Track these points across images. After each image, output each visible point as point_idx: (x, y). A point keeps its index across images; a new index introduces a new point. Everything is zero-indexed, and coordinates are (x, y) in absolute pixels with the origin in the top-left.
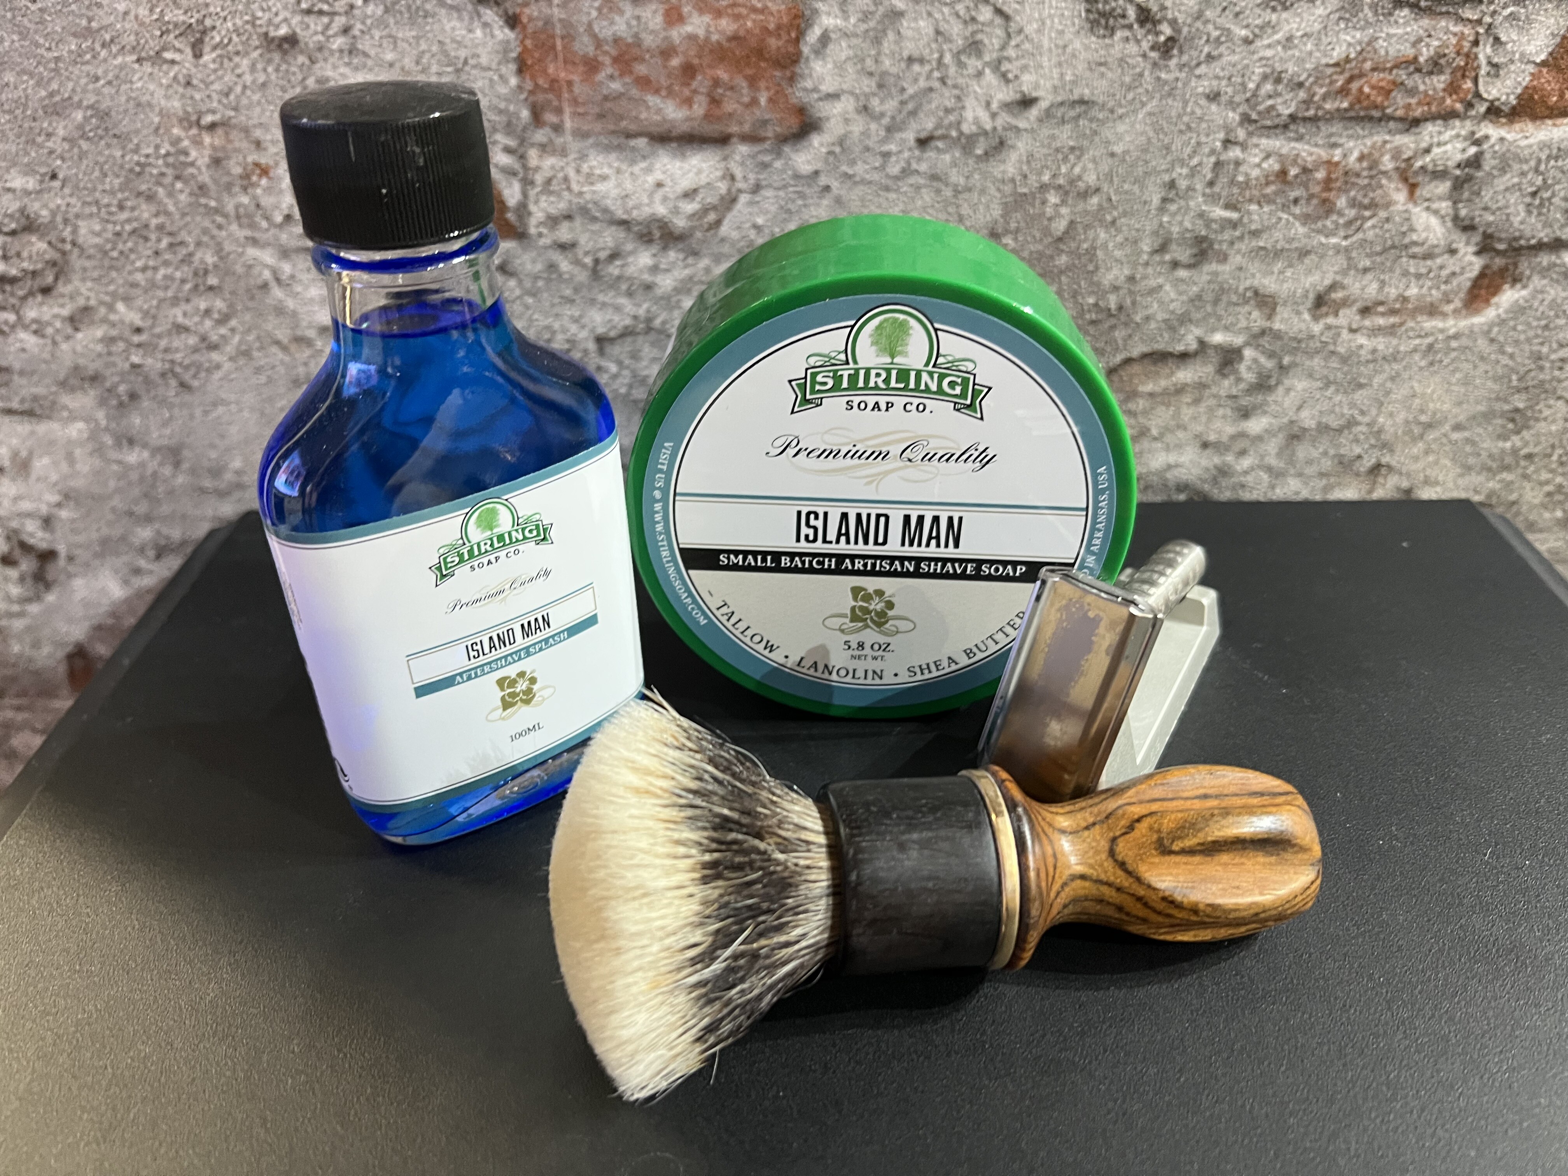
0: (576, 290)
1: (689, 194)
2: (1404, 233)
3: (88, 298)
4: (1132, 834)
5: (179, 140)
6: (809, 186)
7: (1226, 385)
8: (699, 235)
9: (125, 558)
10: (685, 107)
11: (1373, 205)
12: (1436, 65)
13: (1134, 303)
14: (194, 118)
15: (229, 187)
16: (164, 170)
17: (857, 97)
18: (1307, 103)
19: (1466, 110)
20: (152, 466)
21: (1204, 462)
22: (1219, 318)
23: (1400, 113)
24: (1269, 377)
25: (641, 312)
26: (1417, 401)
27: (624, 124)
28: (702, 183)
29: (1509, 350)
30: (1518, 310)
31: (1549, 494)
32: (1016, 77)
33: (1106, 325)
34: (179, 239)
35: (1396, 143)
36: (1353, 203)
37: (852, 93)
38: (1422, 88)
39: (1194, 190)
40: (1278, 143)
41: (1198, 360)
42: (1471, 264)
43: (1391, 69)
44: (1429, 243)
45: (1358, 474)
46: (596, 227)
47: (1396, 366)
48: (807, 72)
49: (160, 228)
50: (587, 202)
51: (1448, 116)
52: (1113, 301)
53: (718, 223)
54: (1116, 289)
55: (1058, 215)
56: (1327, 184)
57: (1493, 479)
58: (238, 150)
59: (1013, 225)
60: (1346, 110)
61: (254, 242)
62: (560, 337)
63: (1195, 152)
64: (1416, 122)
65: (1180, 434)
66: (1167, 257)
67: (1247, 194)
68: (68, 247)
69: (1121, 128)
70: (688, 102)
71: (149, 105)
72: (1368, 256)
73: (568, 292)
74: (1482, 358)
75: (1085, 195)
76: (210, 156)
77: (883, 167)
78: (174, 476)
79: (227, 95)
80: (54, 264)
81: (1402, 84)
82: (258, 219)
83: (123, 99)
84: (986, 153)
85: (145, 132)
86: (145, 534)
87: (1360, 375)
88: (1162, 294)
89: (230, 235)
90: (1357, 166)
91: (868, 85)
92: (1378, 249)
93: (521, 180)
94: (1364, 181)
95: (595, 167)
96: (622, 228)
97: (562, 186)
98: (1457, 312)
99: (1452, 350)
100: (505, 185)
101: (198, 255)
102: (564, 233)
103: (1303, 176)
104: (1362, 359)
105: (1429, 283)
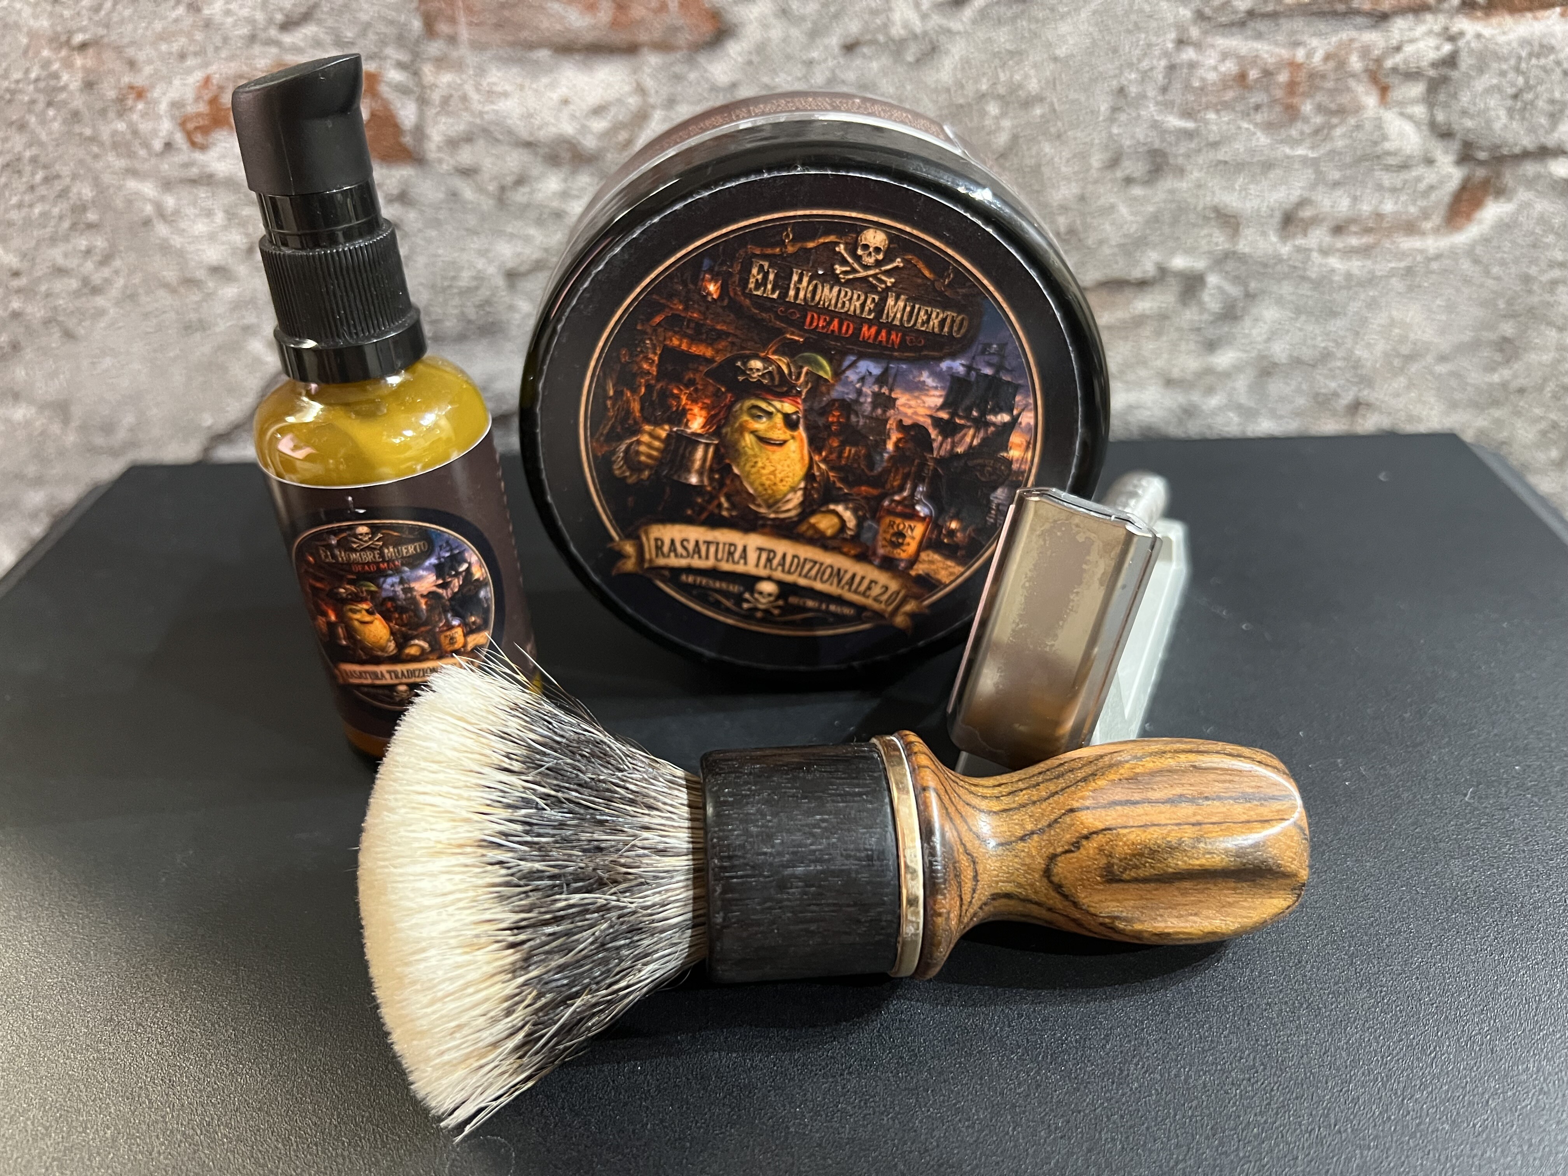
0: (482, 220)
1: (598, 111)
2: (1375, 143)
5: (49, 63)
7: (1190, 315)
8: (607, 155)
10: (589, 13)
11: (1342, 112)
13: (1085, 225)
14: (63, 38)
15: (103, 112)
16: (36, 96)
20: (39, 424)
21: (1168, 402)
22: (1178, 240)
23: (1366, 6)
24: (1234, 306)
25: (553, 244)
26: (1396, 331)
27: (525, 34)
28: (611, 99)
29: (1495, 270)
30: (1504, 227)
31: (1543, 433)
34: (53, 172)
35: (1364, 41)
36: (1320, 109)
39: (1146, 97)
40: (1235, 43)
41: (1158, 287)
42: (1450, 176)
44: (1403, 153)
45: (1335, 412)
46: (501, 149)
47: (1373, 293)
49: (34, 160)
50: (490, 123)
51: (1420, 9)
54: (1064, 209)
55: (999, 129)
56: (1292, 87)
57: (1480, 416)
58: (111, 72)
60: (1308, 4)
61: (132, 172)
62: (466, 274)
63: (1144, 54)
64: (1384, 17)
65: (1143, 373)
66: (1119, 174)
67: (1204, 100)
69: (1064, 28)
70: (592, 8)
71: (17, 25)
72: (1338, 168)
73: (472, 222)
74: (1466, 281)
75: (1027, 103)
76: (82, 80)
77: (806, 78)
78: (63, 434)
79: (97, 11)
82: (136, 146)
84: (918, 61)
85: (13, 56)
87: (1333, 302)
88: (1115, 215)
89: (108, 166)
90: (1323, 68)
92: (1348, 159)
93: (417, 100)
94: (1330, 85)
95: (495, 84)
96: (526, 151)
97: (461, 106)
98: (1436, 231)
99: (1432, 272)
100: (399, 105)
101: (75, 190)
102: (466, 156)
103: (1265, 80)
104: (1336, 286)
105: (1405, 198)
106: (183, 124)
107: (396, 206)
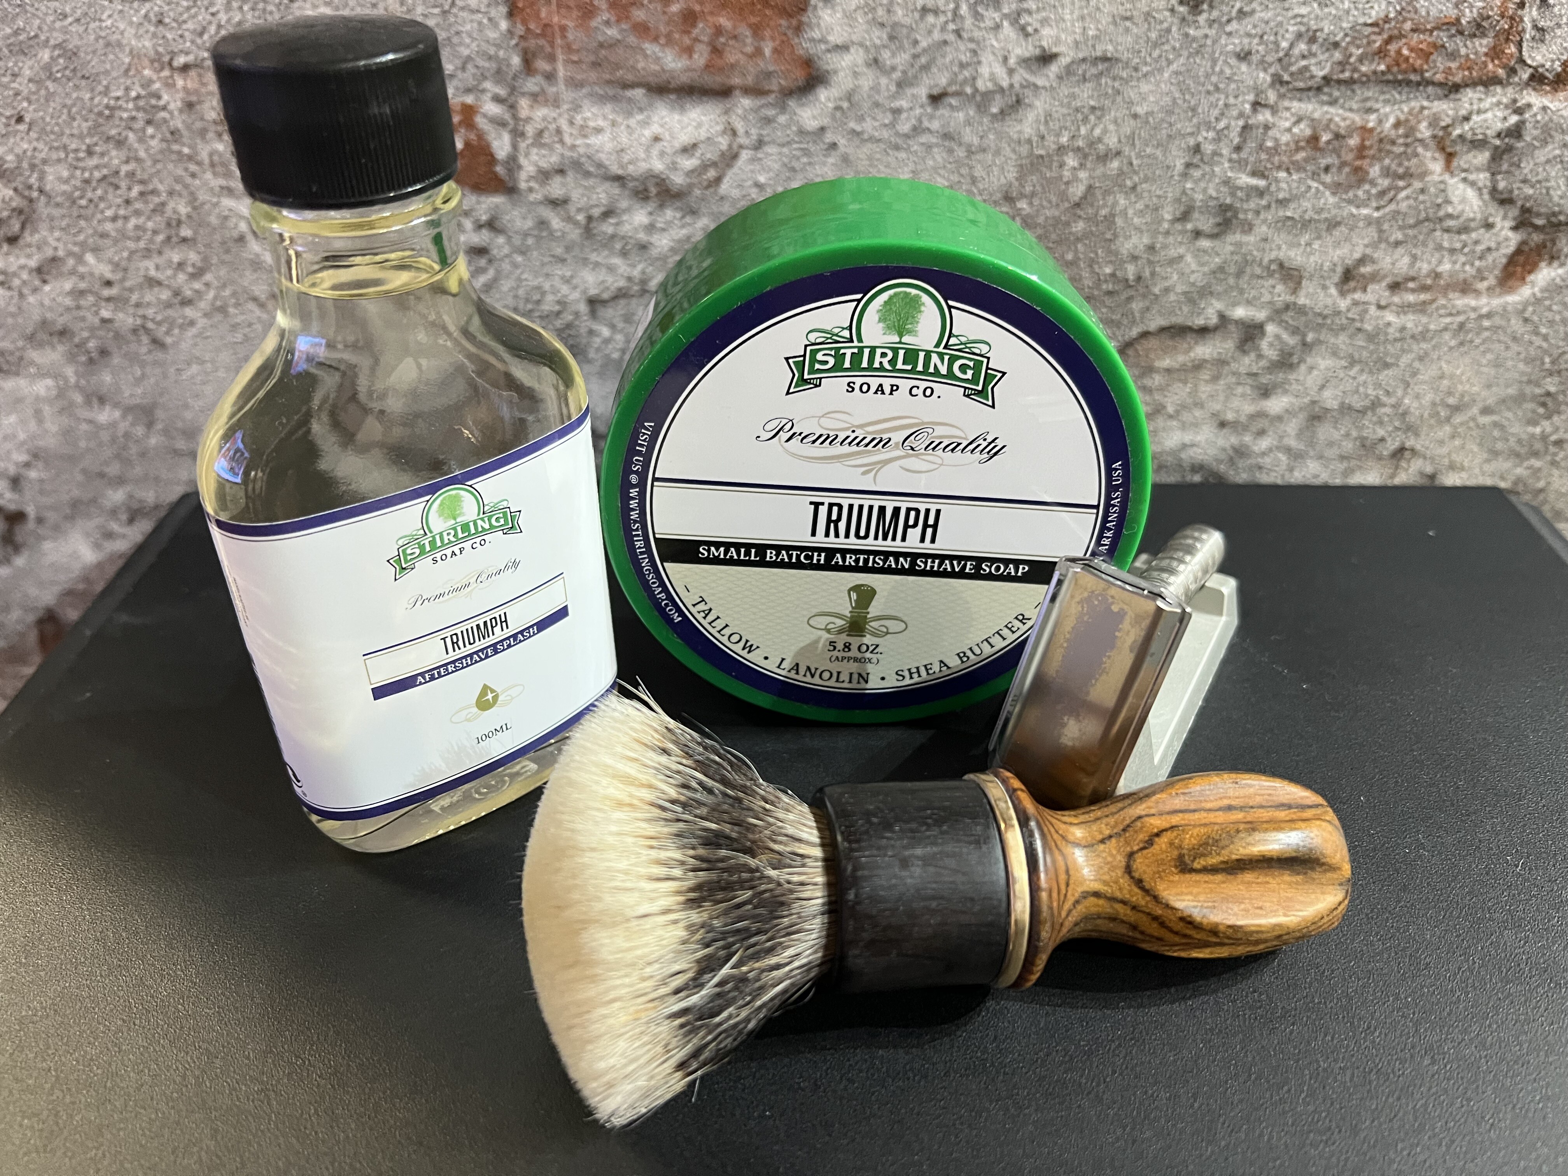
0: (568, 249)
1: (688, 150)
2: (1439, 205)
3: (56, 249)
4: (1151, 850)
5: (151, 82)
6: (815, 142)
7: (1247, 363)
8: (697, 192)
9: (98, 521)
10: (685, 56)
11: (1407, 175)
12: (1479, 27)
13: (1153, 274)
14: (166, 59)
15: (203, 133)
16: (134, 113)
17: (867, 49)
18: (1342, 65)
19: (1509, 76)
20: (123, 426)
21: (1221, 442)
22: (1242, 291)
23: (1439, 77)
24: (1291, 355)
25: (636, 273)
26: (1445, 382)
27: (620, 73)
28: (702, 138)
29: (1544, 330)
30: (1554, 289)
32: (1036, 30)
33: (1124, 296)
34: (151, 187)
35: (1434, 110)
36: (1387, 172)
37: (861, 45)
38: (1463, 51)
39: (1221, 155)
40: (1310, 107)
41: (1218, 336)
42: (1507, 239)
43: (1431, 31)
44: (1465, 216)
45: (1380, 458)
46: (591, 182)
47: (1424, 345)
48: (814, 21)
49: (131, 175)
50: (580, 156)
51: (1489, 82)
52: (1131, 271)
53: (718, 180)
54: (1134, 258)
55: (1076, 179)
56: (1361, 151)
57: (1519, 465)
58: (212, 93)
59: (1028, 189)
60: (1383, 73)
61: (228, 191)
62: (550, 298)
63: (1222, 114)
64: (1456, 88)
65: (1198, 413)
66: (1189, 226)
67: (1276, 159)
68: (35, 194)
69: (1145, 87)
70: (689, 51)
71: (119, 44)
72: (1401, 228)
73: (559, 251)
74: (1515, 339)
76: (183, 100)
77: (892, 125)
78: (147, 436)
79: (201, 34)
80: (21, 212)
81: (1443, 46)
83: (92, 37)
84: (1002, 112)
85: (114, 74)
86: (117, 496)
87: (1386, 354)
88: (1182, 265)
89: (206, 184)
90: (1393, 133)
91: (878, 36)
92: (1412, 221)
93: (511, 132)
94: (1398, 149)
95: (589, 119)
96: (616, 184)
97: (554, 139)
98: (1490, 290)
99: (1484, 329)
100: (493, 135)
101: (171, 205)
102: (556, 188)
103: (1335, 143)
104: (1390, 337)
105: (1463, 259)
107: (484, 231)
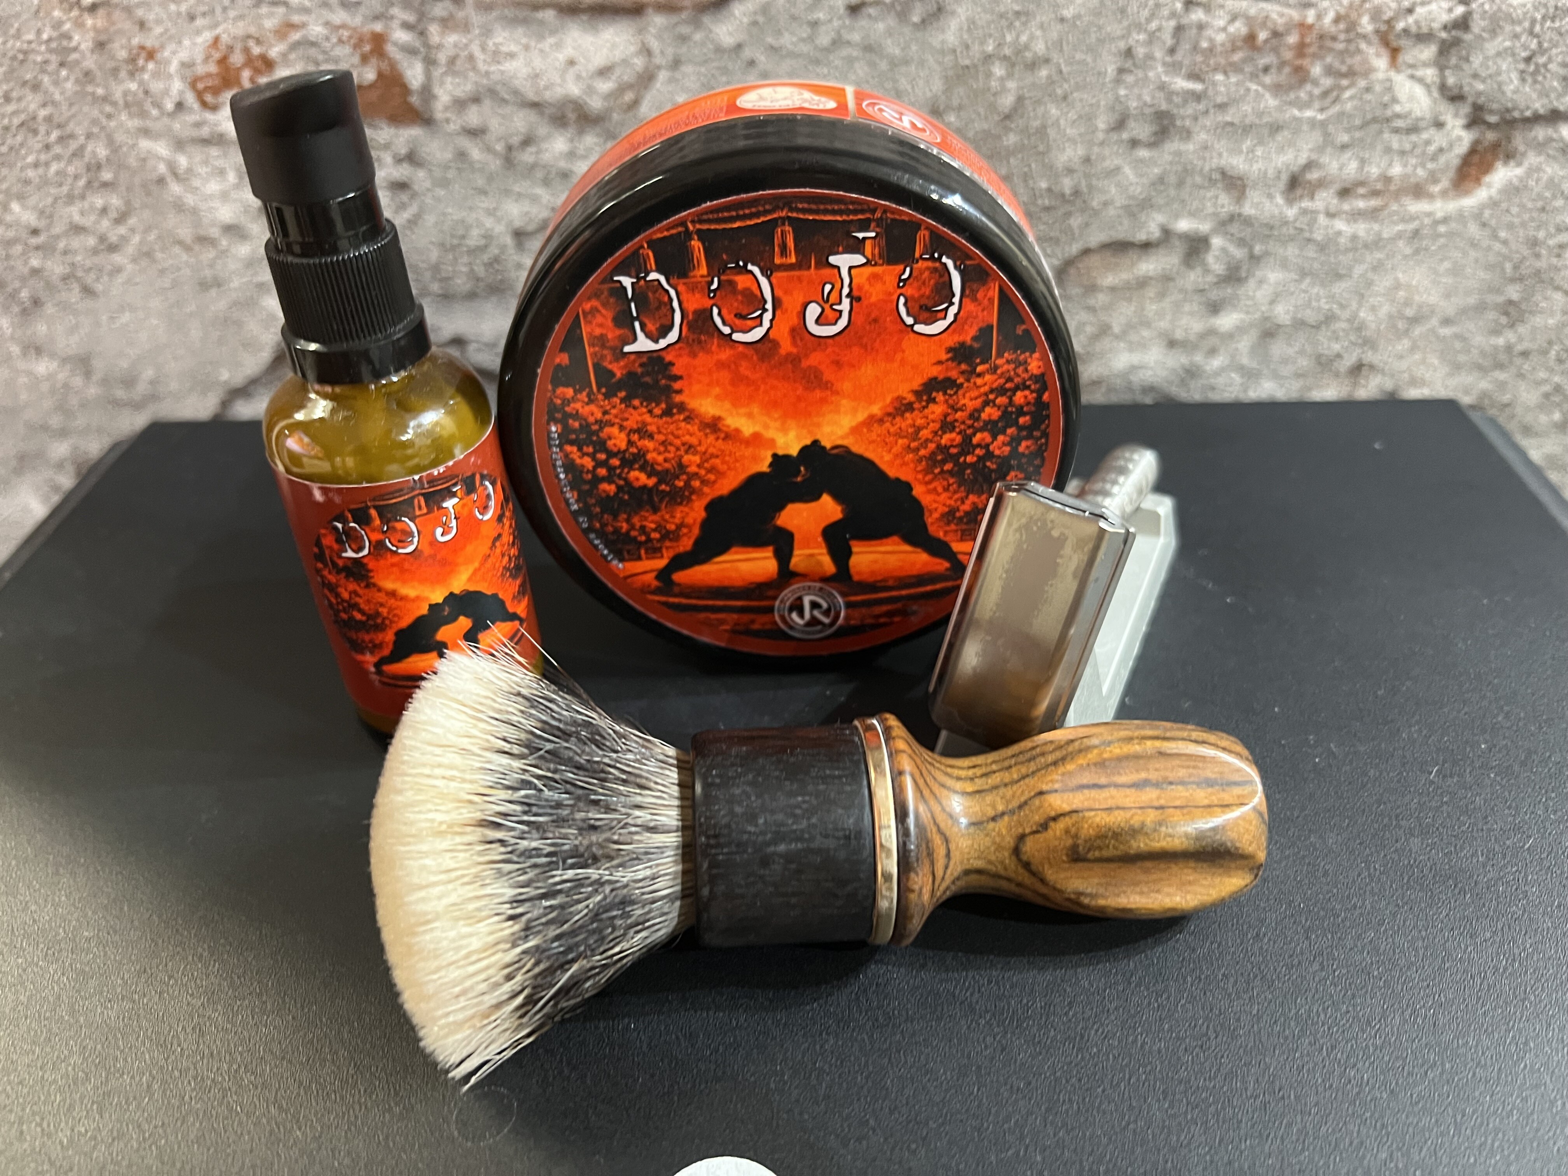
0: (489, 180)
1: (604, 72)
2: (1385, 106)
5: (60, 23)
6: (733, 59)
7: (1193, 277)
8: (615, 116)
11: (1351, 74)
13: (1090, 187)
15: (115, 71)
16: (48, 56)
20: (61, 376)
21: (1171, 363)
22: (1183, 203)
24: (1238, 268)
26: (1402, 293)
28: (617, 59)
29: (1503, 234)
30: (1512, 190)
31: (1547, 396)
33: (1061, 212)
34: (68, 132)
35: (1375, 3)
36: (1329, 71)
39: (1154, 59)
40: (1245, 4)
41: (1161, 251)
42: (1460, 139)
44: (1413, 116)
45: (1337, 375)
46: (507, 110)
47: (1379, 255)
49: (49, 119)
50: (496, 83)
52: (1067, 184)
53: (635, 104)
54: (1070, 171)
55: (1004, 90)
56: (1301, 49)
57: (1484, 378)
58: (120, 32)
59: (955, 102)
61: (146, 132)
62: (475, 232)
63: (1153, 15)
65: (1146, 333)
66: (1125, 136)
67: (1212, 61)
72: (1346, 130)
73: (480, 182)
74: (1473, 245)
76: (93, 40)
77: (811, 39)
78: (85, 387)
82: (148, 106)
84: (923, 21)
85: (25, 16)
87: (1338, 264)
88: (1120, 176)
89: (121, 125)
90: (1333, 29)
92: (1358, 122)
93: (424, 60)
94: (1340, 46)
95: (501, 44)
96: (534, 111)
97: (467, 66)
98: (1444, 193)
99: (1440, 235)
100: (405, 64)
101: (89, 148)
102: (473, 117)
103: (1274, 41)
104: (1342, 248)
105: (1413, 161)
106: (193, 85)
107: (405, 165)
